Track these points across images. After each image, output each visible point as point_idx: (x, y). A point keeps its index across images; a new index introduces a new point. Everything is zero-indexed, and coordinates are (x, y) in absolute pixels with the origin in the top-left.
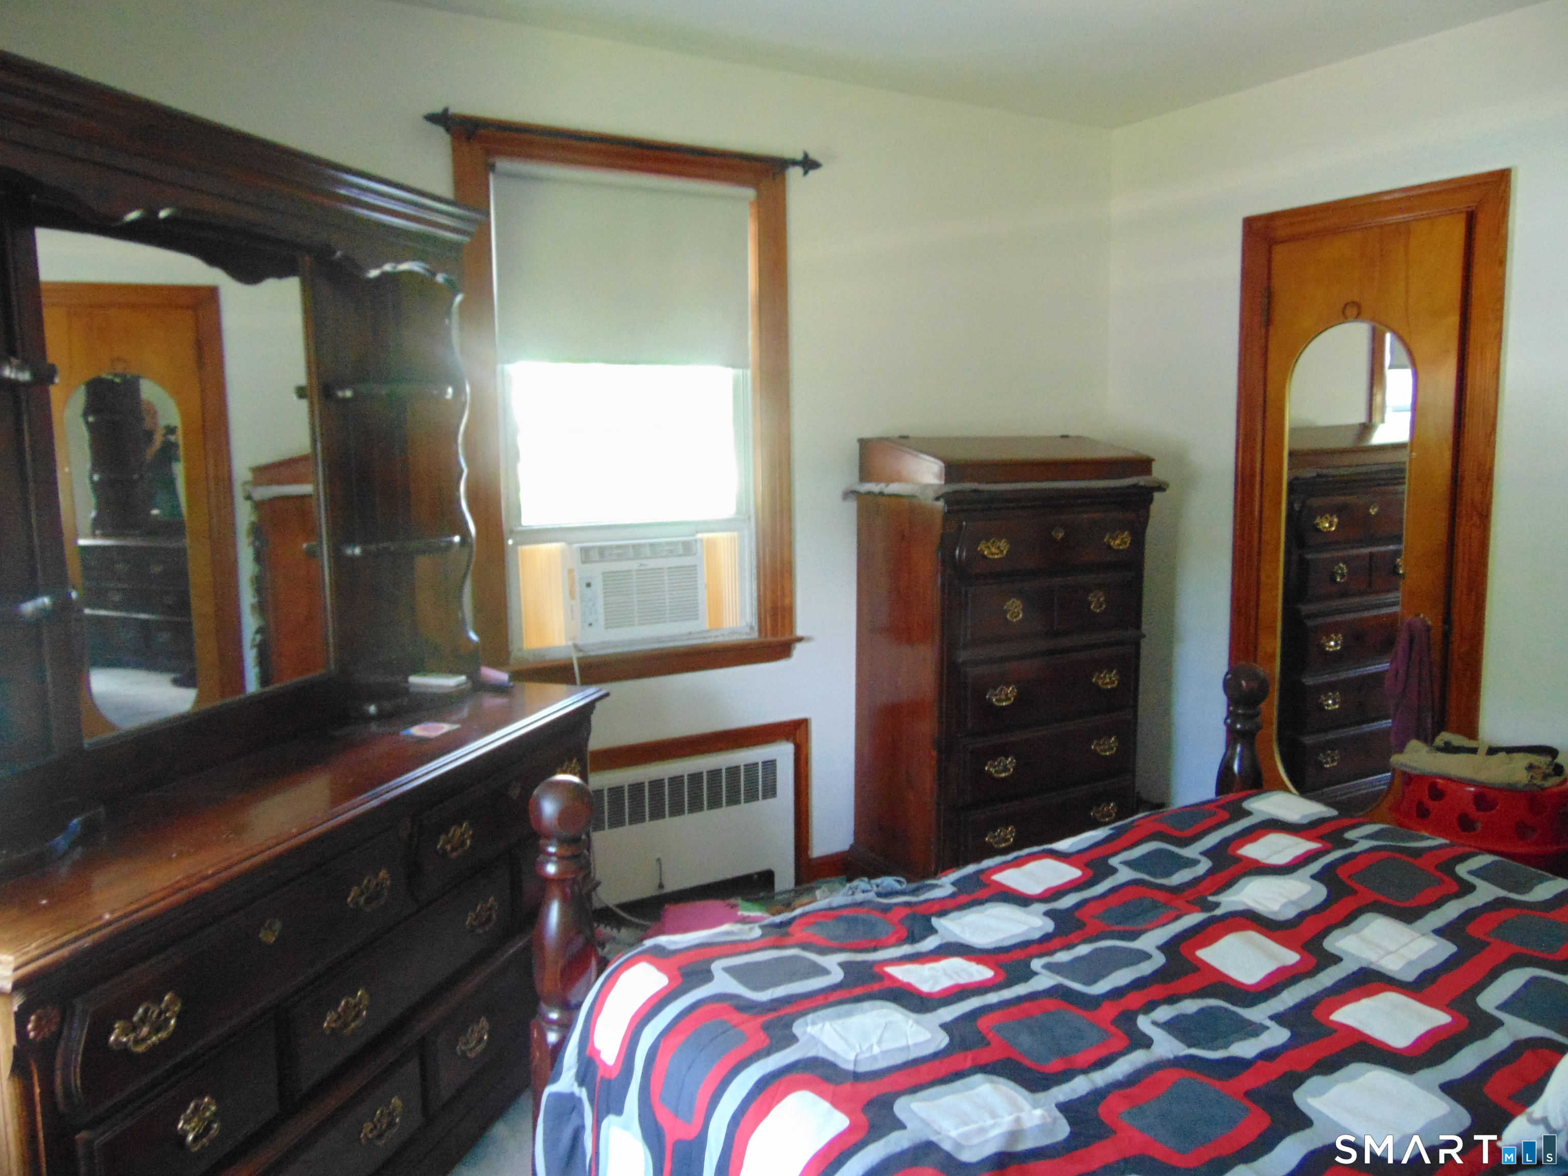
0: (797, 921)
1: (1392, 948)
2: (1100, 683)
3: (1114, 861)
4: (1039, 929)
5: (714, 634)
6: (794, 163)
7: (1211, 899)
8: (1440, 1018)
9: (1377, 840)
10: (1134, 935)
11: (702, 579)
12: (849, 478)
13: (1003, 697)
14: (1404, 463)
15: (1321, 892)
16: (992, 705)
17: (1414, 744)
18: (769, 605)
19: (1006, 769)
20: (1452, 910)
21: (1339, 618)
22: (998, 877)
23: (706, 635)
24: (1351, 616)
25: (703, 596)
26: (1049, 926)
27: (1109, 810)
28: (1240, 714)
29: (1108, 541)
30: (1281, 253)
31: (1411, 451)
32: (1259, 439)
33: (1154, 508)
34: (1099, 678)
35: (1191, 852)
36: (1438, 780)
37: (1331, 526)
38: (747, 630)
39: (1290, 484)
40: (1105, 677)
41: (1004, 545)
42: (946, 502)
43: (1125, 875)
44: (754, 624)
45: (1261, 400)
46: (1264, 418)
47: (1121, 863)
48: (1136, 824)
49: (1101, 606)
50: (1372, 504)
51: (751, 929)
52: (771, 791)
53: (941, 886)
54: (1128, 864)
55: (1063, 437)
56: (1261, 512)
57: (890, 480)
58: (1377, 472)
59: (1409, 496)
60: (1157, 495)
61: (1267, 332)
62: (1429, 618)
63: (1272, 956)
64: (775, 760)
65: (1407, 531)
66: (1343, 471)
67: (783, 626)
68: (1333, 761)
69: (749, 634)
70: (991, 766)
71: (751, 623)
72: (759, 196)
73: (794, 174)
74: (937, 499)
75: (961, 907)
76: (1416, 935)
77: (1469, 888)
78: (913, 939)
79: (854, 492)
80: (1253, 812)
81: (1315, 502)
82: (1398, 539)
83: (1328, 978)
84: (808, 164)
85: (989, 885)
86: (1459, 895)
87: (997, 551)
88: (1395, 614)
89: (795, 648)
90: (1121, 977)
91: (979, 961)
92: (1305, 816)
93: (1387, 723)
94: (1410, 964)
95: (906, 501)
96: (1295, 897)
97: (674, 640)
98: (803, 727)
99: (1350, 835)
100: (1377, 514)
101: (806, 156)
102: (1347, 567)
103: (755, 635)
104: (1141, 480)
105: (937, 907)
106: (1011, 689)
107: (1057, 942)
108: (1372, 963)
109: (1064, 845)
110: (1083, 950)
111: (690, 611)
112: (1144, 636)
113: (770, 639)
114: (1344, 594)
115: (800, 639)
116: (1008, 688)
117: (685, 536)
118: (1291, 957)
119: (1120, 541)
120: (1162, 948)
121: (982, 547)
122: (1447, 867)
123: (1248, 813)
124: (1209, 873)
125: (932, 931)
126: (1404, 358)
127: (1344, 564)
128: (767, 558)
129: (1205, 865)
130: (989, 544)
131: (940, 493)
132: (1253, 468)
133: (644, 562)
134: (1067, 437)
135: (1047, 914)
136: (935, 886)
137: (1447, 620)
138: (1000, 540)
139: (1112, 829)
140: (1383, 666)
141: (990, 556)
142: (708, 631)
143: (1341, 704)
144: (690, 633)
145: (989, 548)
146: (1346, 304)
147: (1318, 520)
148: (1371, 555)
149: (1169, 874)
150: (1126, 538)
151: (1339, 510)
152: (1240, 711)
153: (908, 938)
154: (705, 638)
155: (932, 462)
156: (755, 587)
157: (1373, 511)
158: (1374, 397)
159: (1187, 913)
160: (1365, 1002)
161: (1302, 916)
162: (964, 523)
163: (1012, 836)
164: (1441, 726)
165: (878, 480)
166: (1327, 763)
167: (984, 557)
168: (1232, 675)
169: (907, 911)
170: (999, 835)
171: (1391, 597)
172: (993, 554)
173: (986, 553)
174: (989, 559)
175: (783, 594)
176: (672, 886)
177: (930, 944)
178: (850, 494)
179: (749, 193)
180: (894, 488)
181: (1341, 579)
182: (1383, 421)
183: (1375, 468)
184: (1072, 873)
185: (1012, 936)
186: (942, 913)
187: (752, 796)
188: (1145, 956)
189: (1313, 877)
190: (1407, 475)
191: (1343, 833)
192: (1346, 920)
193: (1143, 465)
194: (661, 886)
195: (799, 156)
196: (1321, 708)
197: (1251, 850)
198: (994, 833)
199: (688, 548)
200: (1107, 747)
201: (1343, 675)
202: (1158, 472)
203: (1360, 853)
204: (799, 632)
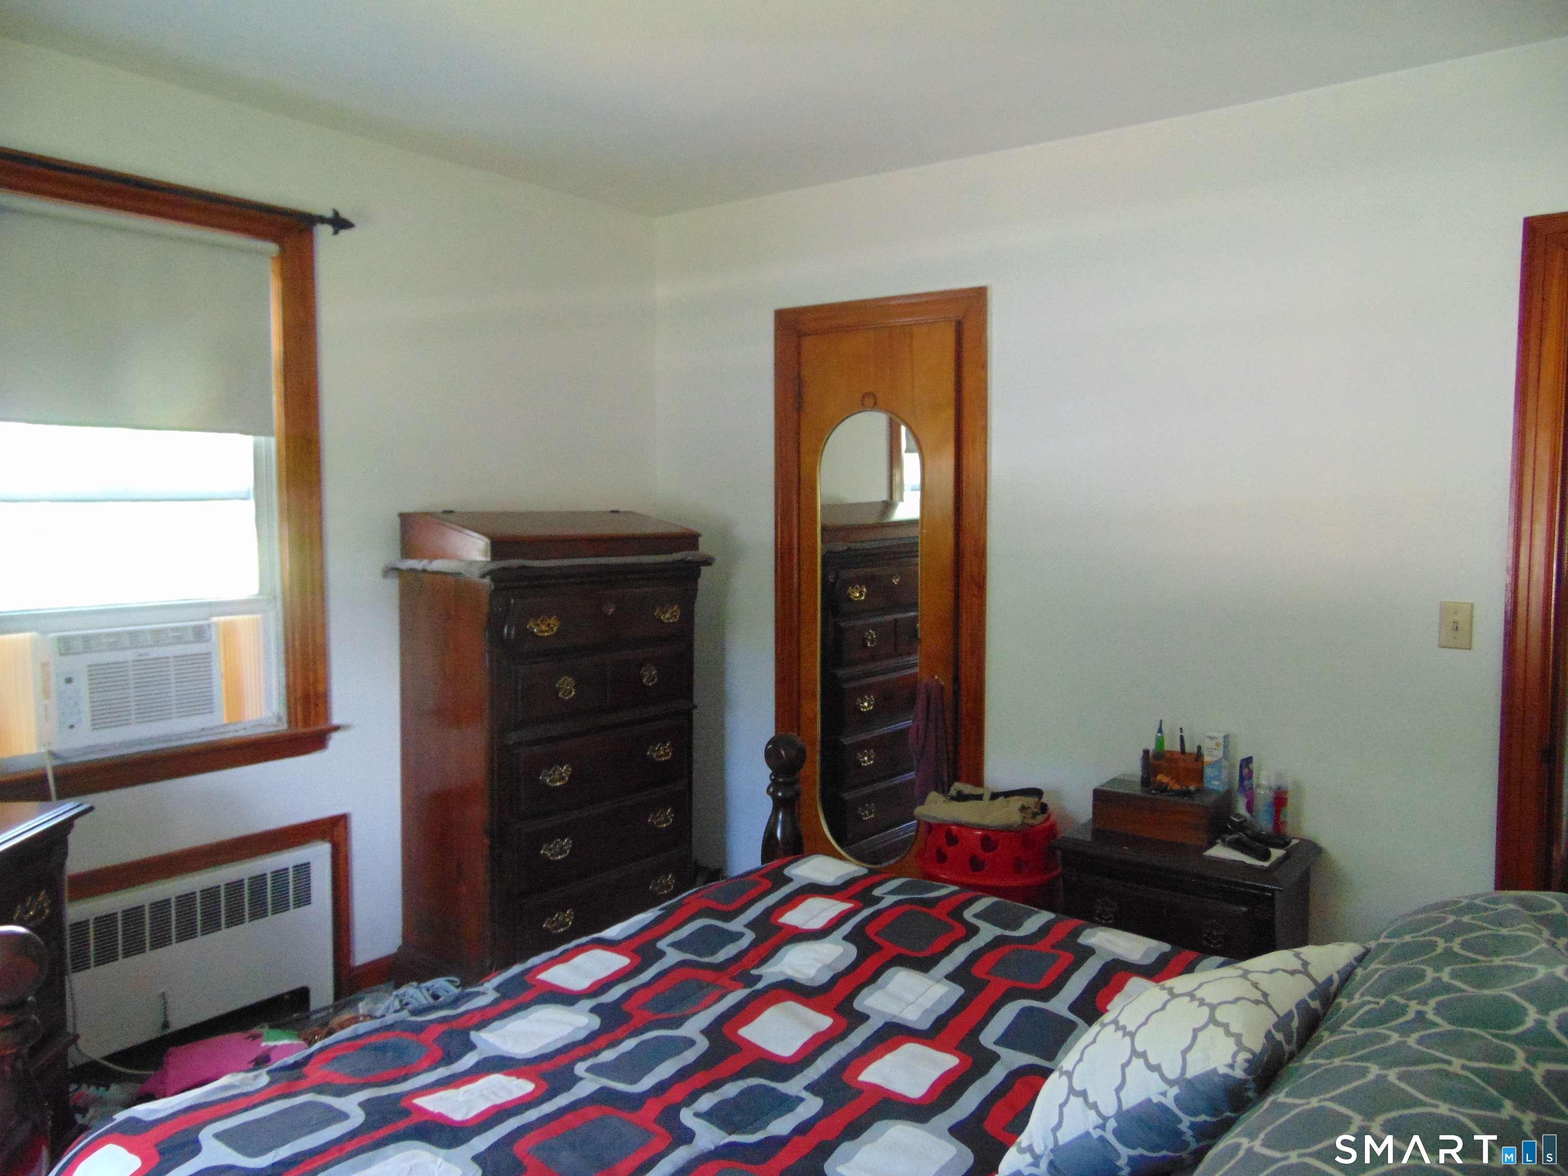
0: (312, 1061)
1: (911, 998)
2: (654, 756)
3: (662, 944)
4: (585, 1027)
5: (232, 728)
6: (322, 220)
7: (754, 972)
8: (950, 1061)
9: (900, 894)
10: (678, 1022)
11: (218, 667)
12: (390, 554)
13: (557, 777)
14: (917, 537)
15: (852, 952)
16: (545, 784)
17: (933, 795)
18: (299, 694)
19: (562, 851)
20: (960, 954)
21: (871, 680)
22: (544, 976)
23: (226, 729)
24: (881, 678)
25: (219, 686)
26: (595, 1022)
27: (667, 881)
28: (780, 783)
29: (658, 614)
30: (808, 343)
31: (922, 529)
32: (795, 513)
33: (701, 581)
34: (653, 751)
35: (736, 925)
36: (954, 827)
37: (861, 595)
38: (275, 722)
39: (823, 557)
40: (659, 749)
41: (555, 623)
42: (493, 579)
43: (673, 957)
44: (282, 714)
45: (795, 479)
46: (799, 494)
47: (668, 946)
48: (685, 901)
49: (652, 680)
50: (894, 575)
51: (256, 1077)
52: (304, 898)
53: (484, 993)
54: (676, 945)
55: (613, 512)
56: (799, 584)
57: (435, 557)
58: (898, 546)
59: (922, 568)
60: (704, 570)
61: (799, 415)
62: (941, 678)
63: (807, 1023)
64: (309, 863)
65: (922, 598)
66: (867, 545)
67: (317, 715)
68: (870, 813)
69: (277, 726)
70: (546, 849)
71: (279, 714)
72: (283, 251)
73: (323, 232)
74: (483, 576)
75: (503, 1015)
76: (930, 982)
77: (974, 931)
78: (449, 1059)
79: (395, 569)
80: (793, 878)
81: (847, 574)
82: (913, 606)
83: (856, 1039)
84: (339, 223)
85: (533, 986)
86: (966, 938)
87: (547, 629)
88: (915, 674)
89: (330, 738)
90: (666, 1070)
91: (519, 1075)
92: (839, 877)
93: (911, 775)
94: (927, 1012)
95: (450, 578)
96: (828, 961)
97: (181, 739)
98: (342, 823)
99: (877, 892)
100: (899, 582)
101: (336, 213)
102: (875, 633)
103: (283, 727)
104: (689, 555)
105: (476, 1020)
106: (565, 768)
107: (602, 1040)
108: (895, 1016)
109: (613, 932)
110: (629, 1044)
111: (206, 703)
112: (696, 707)
113: (301, 730)
114: (873, 658)
115: (337, 728)
116: (562, 767)
117: (198, 620)
118: (824, 1022)
119: (670, 616)
120: (706, 1032)
121: (531, 624)
122: (956, 913)
123: (789, 880)
124: (753, 944)
125: (472, 1047)
126: (913, 444)
127: (873, 630)
128: (297, 643)
129: (749, 937)
130: (539, 622)
131: (486, 570)
132: (790, 545)
133: (141, 651)
134: (617, 512)
135: (593, 1010)
136: (478, 994)
137: (956, 680)
138: (550, 618)
139: (660, 910)
140: (907, 723)
141: (540, 634)
142: (224, 726)
143: (875, 760)
144: (203, 729)
145: (538, 625)
146: (865, 394)
147: (850, 590)
148: (896, 620)
149: (713, 952)
150: (675, 611)
151: (867, 581)
152: (781, 780)
153: (443, 1059)
154: (222, 733)
155: (479, 539)
156: (282, 674)
157: (895, 581)
158: (894, 477)
159: (731, 991)
160: (888, 1057)
161: (835, 979)
162: (512, 601)
163: (570, 920)
164: (956, 778)
165: (422, 557)
166: (865, 816)
167: (533, 633)
168: (773, 745)
169: (444, 1027)
170: (557, 919)
171: (911, 659)
172: (542, 631)
173: (535, 630)
174: (538, 636)
175: (316, 681)
176: (179, 1022)
177: (469, 1060)
178: (390, 571)
179: (272, 248)
180: (438, 565)
181: (872, 644)
182: (902, 500)
183: (895, 542)
184: (619, 961)
185: (557, 1040)
186: (481, 1026)
187: (281, 906)
188: (690, 1043)
189: (846, 938)
190: (919, 549)
191: (871, 891)
192: (873, 978)
193: (690, 540)
194: (166, 1025)
195: (329, 214)
196: (858, 764)
197: (793, 918)
198: (552, 918)
199: (200, 633)
200: (663, 819)
201: (877, 732)
202: (705, 547)
203: (886, 909)
204: (336, 718)
